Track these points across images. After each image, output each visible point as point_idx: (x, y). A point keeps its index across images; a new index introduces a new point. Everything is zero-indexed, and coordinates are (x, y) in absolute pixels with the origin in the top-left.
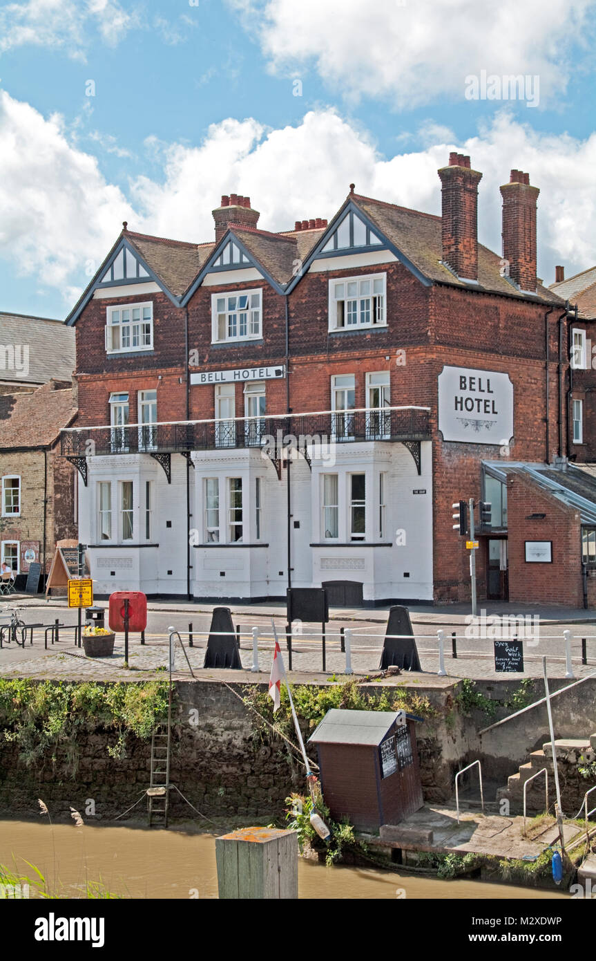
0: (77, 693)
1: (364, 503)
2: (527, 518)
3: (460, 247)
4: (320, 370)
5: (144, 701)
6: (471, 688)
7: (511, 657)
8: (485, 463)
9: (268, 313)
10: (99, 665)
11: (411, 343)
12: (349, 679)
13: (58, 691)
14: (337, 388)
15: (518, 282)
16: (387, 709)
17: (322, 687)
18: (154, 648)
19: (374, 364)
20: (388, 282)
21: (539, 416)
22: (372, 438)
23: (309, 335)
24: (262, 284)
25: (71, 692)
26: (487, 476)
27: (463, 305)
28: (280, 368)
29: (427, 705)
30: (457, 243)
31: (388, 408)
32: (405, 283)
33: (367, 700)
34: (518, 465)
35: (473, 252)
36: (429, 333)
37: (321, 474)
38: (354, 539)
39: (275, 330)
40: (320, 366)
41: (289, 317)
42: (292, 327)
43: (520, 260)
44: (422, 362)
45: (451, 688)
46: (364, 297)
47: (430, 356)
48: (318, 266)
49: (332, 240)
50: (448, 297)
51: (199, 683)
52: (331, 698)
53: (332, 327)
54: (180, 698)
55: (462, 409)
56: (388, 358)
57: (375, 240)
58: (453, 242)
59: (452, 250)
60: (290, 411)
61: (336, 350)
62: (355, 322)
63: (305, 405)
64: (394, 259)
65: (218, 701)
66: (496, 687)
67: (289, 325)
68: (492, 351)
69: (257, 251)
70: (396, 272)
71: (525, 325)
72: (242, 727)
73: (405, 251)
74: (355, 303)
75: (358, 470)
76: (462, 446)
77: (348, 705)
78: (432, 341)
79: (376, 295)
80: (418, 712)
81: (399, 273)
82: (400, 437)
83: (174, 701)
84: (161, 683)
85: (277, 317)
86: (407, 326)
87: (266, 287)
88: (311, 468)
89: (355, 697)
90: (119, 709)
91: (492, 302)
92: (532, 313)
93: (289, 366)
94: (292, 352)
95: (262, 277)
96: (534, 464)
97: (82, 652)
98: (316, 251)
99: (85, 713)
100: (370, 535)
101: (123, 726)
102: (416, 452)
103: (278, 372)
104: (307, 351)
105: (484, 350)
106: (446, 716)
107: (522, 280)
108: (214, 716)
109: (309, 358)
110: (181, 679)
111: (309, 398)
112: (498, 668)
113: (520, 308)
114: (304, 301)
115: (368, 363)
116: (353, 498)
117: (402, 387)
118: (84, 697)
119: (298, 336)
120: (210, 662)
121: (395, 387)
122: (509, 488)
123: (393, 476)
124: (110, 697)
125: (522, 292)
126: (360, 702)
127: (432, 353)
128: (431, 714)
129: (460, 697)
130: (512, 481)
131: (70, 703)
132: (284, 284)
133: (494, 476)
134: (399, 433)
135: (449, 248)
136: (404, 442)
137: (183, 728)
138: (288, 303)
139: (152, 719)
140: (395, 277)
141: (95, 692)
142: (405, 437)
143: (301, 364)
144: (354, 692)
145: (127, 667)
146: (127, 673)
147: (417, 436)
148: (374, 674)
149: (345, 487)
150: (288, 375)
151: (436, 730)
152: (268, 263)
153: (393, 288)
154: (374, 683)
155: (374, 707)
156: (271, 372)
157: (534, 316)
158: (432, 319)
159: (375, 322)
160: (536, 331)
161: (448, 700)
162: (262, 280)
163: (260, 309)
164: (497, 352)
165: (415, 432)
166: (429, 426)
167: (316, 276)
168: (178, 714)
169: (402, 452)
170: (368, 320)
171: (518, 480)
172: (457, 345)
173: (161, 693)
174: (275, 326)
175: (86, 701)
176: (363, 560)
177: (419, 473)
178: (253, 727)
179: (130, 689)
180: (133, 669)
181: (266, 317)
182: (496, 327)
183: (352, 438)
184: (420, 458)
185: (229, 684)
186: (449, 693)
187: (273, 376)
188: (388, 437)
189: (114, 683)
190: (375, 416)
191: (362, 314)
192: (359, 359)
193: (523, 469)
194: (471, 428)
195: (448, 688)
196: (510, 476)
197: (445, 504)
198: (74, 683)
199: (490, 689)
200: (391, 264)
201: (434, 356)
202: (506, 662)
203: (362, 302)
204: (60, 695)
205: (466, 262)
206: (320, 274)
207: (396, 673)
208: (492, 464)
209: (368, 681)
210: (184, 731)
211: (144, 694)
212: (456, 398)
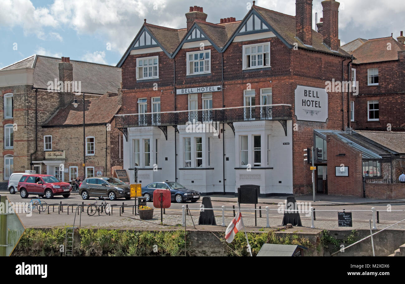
0: (141, 236)
1: (260, 149)
2: (337, 156)
3: (305, 30)
4: (238, 88)
5: (174, 240)
6: (327, 234)
7: (346, 220)
8: (316, 130)
9: (213, 61)
10: (149, 224)
11: (282, 75)
12: (270, 230)
13: (132, 235)
14: (247, 96)
15: (330, 46)
16: (290, 243)
17: (257, 234)
18: (170, 215)
19: (264, 84)
20: (271, 46)
21: (339, 108)
22: (264, 119)
23: (233, 71)
24: (211, 47)
25: (138, 235)
26: (317, 136)
27: (305, 57)
28: (219, 86)
29: (308, 242)
30: (303, 28)
31: (271, 105)
32: (280, 47)
33: (279, 240)
34: (330, 131)
35: (310, 32)
36: (291, 70)
37: (239, 135)
38: (255, 165)
39: (217, 69)
40: (238, 85)
41: (224, 63)
42: (225, 68)
43: (331, 36)
44: (287, 83)
45: (319, 234)
46: (260, 54)
47: (291, 81)
48: (238, 39)
49: (244, 27)
50: (299, 53)
51: (199, 231)
52: (262, 239)
53: (244, 67)
54: (190, 238)
55: (305, 106)
56: (271, 82)
57: (265, 27)
58: (301, 28)
59: (301, 31)
60: (224, 106)
61: (246, 78)
62: (255, 65)
63: (231, 104)
64: (274, 36)
65: (208, 240)
66: (339, 234)
67: (223, 67)
68: (319, 78)
69: (208, 32)
70: (275, 42)
71: (333, 66)
72: (220, 252)
73: (279, 32)
74: (255, 56)
75: (257, 134)
76: (305, 122)
77: (270, 242)
78: (292, 74)
79: (265, 52)
80: (304, 245)
81: (276, 42)
82: (277, 118)
83: (187, 240)
84: (181, 231)
85: (218, 63)
86: (280, 67)
87: (213, 49)
88: (234, 132)
89: (274, 238)
90: (162, 243)
91: (319, 56)
92: (336, 60)
93: (224, 85)
94: (225, 79)
95: (211, 45)
96: (337, 131)
97: (138, 217)
98: (237, 33)
99: (145, 246)
100: (263, 164)
101: (163, 251)
102: (285, 125)
103: (219, 89)
104: (233, 78)
105: (315, 78)
106: (317, 247)
107: (332, 45)
108: (206, 247)
109: (233, 82)
110: (190, 229)
111: (233, 100)
112: (340, 225)
113: (331, 58)
114: (230, 55)
115: (261, 84)
116: (255, 147)
117: (278, 95)
118: (145, 238)
119: (228, 72)
120: (201, 222)
121: (274, 95)
122: (328, 142)
123: (273, 136)
124: (157, 238)
125: (332, 51)
126: (276, 241)
127: (292, 79)
128: (310, 246)
129: (323, 238)
130: (329, 138)
131: (139, 241)
132: (221, 47)
133: (320, 136)
134: (276, 117)
135: (299, 30)
136: (279, 120)
137: (191, 252)
138: (223, 56)
139: (178, 248)
140: (274, 44)
141: (150, 236)
142: (280, 118)
143: (229, 85)
144: (273, 236)
145: (162, 224)
146: (163, 227)
147: (285, 118)
148: (281, 227)
149: (251, 142)
150: (223, 90)
151: (312, 253)
152: (214, 38)
153: (273, 49)
154: (282, 232)
155: (283, 243)
156: (215, 88)
157: (337, 62)
158: (292, 64)
159: (265, 65)
160: (338, 69)
161: (318, 240)
162: (211, 46)
163: (210, 59)
164: (321, 79)
165: (284, 116)
166: (291, 113)
167: (237, 44)
168: (189, 246)
169: (278, 125)
170: (261, 64)
171: (332, 138)
172: (303, 76)
173: (182, 236)
174: (217, 67)
175: (146, 240)
176: (260, 175)
177: (286, 135)
178: (225, 252)
179: (166, 234)
180: (165, 225)
181: (212, 63)
182: (320, 67)
183: (254, 119)
184: (286, 128)
185: (213, 232)
186: (318, 236)
187: (216, 90)
188: (271, 118)
189: (159, 231)
190: (264, 109)
191: (259, 62)
192: (257, 82)
193: (332, 133)
194: (309, 114)
195: (318, 234)
196: (328, 136)
197: (298, 149)
198: (140, 232)
199: (336, 234)
200: (272, 38)
201: (293, 81)
202: (344, 222)
203: (258, 56)
204: (133, 237)
205: (307, 37)
206: (238, 43)
207: (290, 227)
208: (319, 131)
209: (279, 231)
210: (192, 253)
211: (173, 237)
212: (303, 100)
